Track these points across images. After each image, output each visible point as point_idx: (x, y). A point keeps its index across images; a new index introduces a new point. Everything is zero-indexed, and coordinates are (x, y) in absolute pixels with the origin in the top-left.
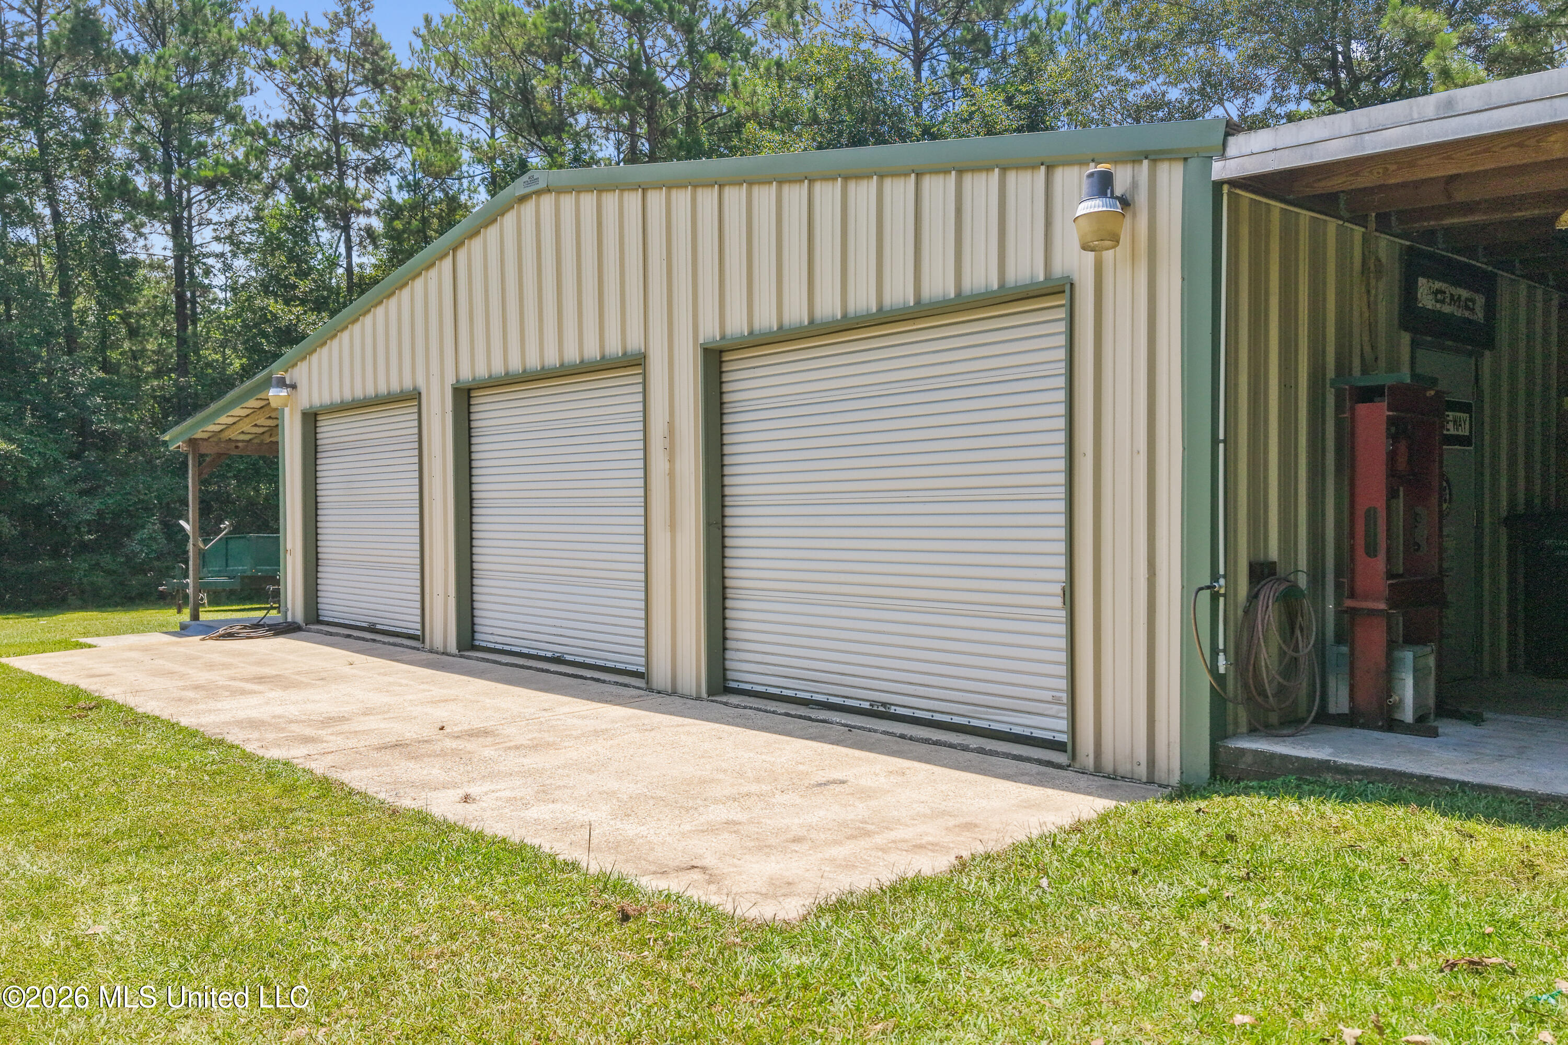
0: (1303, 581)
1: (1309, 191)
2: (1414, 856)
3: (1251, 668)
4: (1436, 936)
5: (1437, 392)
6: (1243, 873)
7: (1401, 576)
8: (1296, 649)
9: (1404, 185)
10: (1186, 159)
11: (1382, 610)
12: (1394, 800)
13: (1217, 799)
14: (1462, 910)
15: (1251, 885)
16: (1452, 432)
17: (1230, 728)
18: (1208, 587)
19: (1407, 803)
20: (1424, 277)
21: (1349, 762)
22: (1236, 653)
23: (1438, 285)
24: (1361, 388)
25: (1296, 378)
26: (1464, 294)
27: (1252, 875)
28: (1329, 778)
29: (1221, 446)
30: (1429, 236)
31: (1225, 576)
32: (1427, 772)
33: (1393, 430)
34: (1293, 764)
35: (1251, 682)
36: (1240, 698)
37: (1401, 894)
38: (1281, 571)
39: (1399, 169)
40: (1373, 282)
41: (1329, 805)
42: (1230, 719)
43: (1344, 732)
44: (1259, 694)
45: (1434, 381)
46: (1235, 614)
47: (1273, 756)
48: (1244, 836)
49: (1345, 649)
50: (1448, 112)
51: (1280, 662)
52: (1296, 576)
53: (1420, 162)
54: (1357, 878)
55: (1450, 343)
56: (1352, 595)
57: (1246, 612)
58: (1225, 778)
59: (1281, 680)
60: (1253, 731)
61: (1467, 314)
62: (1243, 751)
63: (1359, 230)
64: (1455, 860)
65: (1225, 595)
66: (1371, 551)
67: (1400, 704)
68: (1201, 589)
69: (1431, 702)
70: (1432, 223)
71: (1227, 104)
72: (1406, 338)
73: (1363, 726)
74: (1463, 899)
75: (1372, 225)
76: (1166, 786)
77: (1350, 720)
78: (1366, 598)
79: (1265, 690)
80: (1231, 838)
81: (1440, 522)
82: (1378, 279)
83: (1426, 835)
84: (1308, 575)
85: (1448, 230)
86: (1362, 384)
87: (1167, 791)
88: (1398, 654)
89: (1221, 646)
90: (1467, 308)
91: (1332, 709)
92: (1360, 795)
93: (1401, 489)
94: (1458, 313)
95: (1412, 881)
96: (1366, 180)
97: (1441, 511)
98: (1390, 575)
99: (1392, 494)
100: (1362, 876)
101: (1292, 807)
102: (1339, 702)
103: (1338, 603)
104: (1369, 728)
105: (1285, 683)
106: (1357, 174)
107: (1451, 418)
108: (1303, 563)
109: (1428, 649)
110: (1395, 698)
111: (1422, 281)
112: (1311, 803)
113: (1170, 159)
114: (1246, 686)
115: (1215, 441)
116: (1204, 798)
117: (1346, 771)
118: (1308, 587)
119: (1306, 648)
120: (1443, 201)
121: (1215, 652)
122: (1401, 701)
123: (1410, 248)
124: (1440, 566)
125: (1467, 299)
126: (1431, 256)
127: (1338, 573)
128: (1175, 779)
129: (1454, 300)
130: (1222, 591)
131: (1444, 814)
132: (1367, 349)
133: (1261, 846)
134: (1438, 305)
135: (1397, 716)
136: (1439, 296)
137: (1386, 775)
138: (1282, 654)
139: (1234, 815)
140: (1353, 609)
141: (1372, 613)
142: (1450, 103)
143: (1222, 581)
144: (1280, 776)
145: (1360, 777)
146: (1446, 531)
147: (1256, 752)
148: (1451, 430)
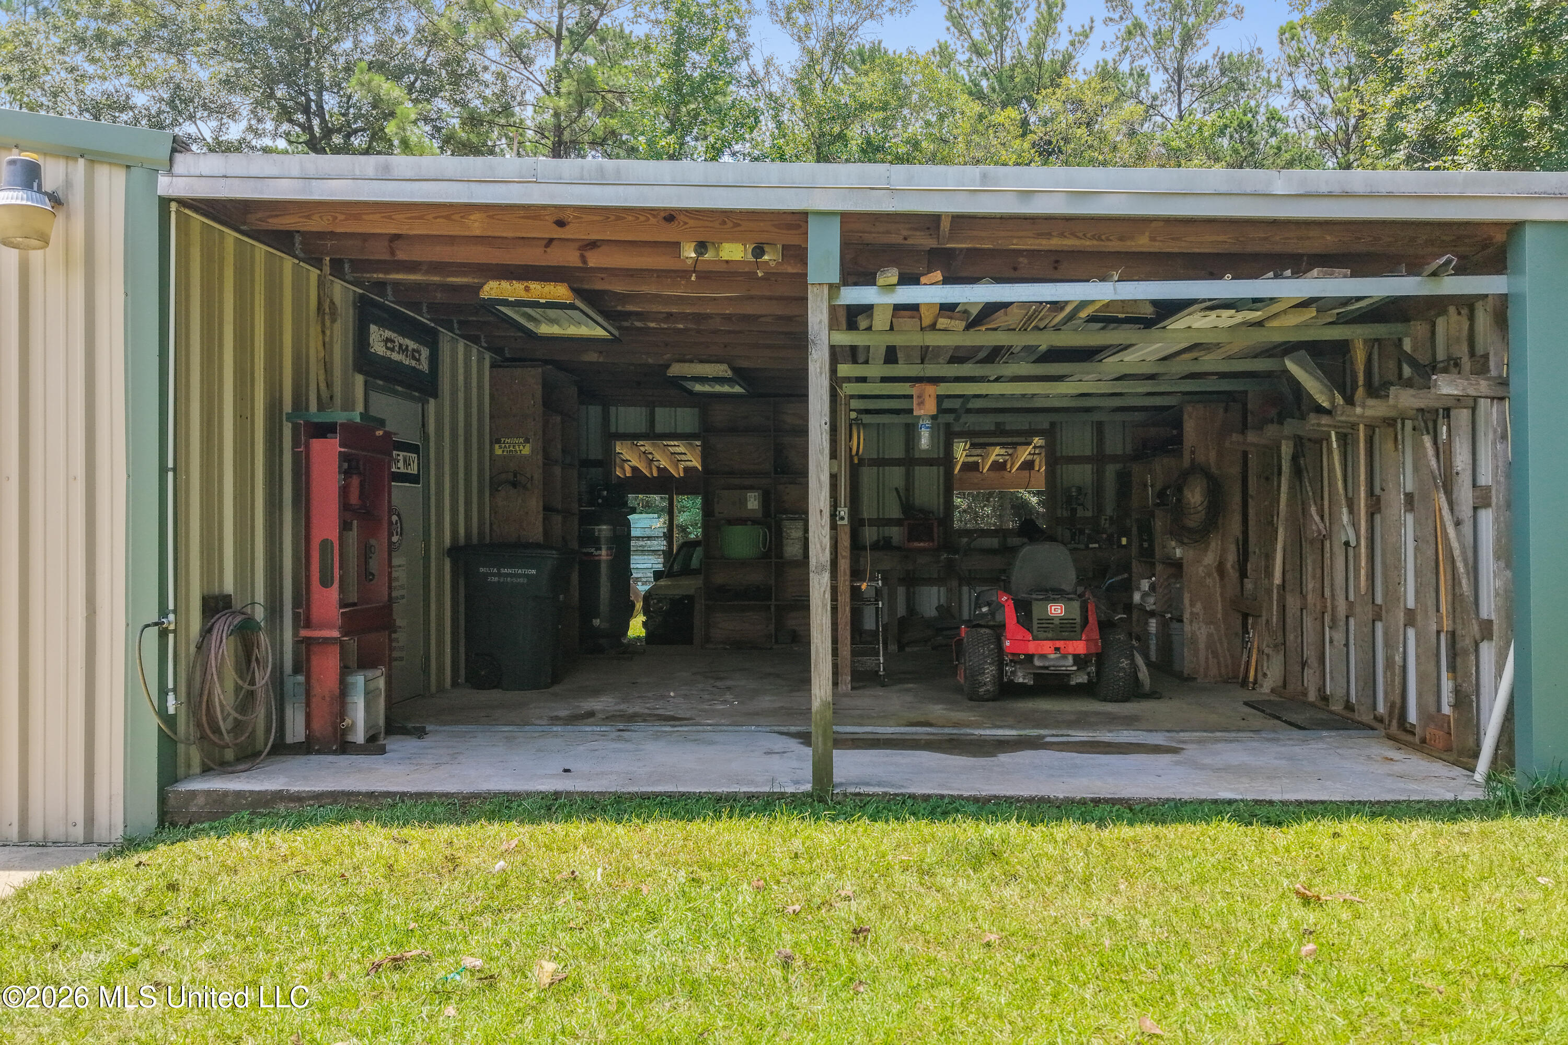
0: (259, 614)
1: (264, 226)
2: (355, 869)
3: (204, 704)
4: (365, 943)
5: (385, 432)
6: (183, 922)
7: (354, 604)
8: (252, 682)
9: (353, 235)
10: (128, 167)
11: (335, 639)
12: (341, 819)
13: (162, 848)
14: (392, 913)
15: (190, 933)
16: (402, 470)
17: (181, 771)
18: (156, 624)
19: (351, 820)
20: (375, 324)
21: (302, 789)
22: (189, 694)
23: (388, 334)
24: (317, 424)
25: (253, 408)
26: (412, 345)
27: (192, 922)
28: (282, 808)
29: (170, 475)
30: (380, 286)
31: (175, 611)
32: (372, 789)
33: (346, 465)
34: (246, 799)
35: (204, 719)
36: (192, 738)
37: (339, 910)
38: (237, 604)
39: (346, 220)
40: (328, 323)
41: (279, 834)
42: (181, 760)
43: (302, 759)
44: (214, 732)
45: (382, 423)
46: (188, 649)
47: (226, 793)
48: (187, 884)
49: (301, 678)
50: (385, 176)
51: (237, 696)
52: (253, 610)
53: (364, 217)
54: (299, 903)
55: (400, 389)
56: (308, 625)
57: (199, 647)
58: (173, 825)
59: (237, 715)
60: (205, 771)
61: (413, 363)
62: (194, 794)
63: (315, 273)
64: (390, 867)
65: (175, 631)
66: (326, 582)
67: (351, 728)
68: (147, 626)
69: (382, 722)
70: (381, 276)
71: (198, 122)
72: (359, 380)
73: (319, 752)
74: (394, 902)
75: (327, 269)
76: (105, 845)
77: (307, 748)
78: (321, 627)
79: (219, 728)
80: (173, 887)
81: (390, 555)
82: (333, 321)
83: (367, 847)
84: (266, 609)
85: (396, 284)
86: (316, 420)
87: (105, 850)
88: (351, 679)
89: (171, 685)
90: (414, 358)
91: (289, 740)
92: (311, 820)
93: (355, 522)
94: (407, 362)
95: (351, 895)
96: (316, 224)
97: (390, 543)
98: (343, 605)
99: (345, 526)
100: (304, 900)
101: (241, 842)
102: (296, 731)
103: (295, 634)
104: (325, 753)
105: (240, 717)
106: (308, 217)
107: (401, 458)
108: (260, 596)
109: (378, 672)
110: (348, 721)
111: (373, 328)
112: (261, 836)
113: (110, 164)
114: (199, 725)
115: (163, 470)
116: (148, 849)
117: (298, 798)
118: (266, 618)
119: (262, 678)
120: (386, 257)
121: (163, 692)
122: (354, 724)
123: (362, 296)
124: (390, 594)
125: (414, 350)
126: (382, 307)
127: (296, 604)
128: (118, 834)
129: (403, 349)
130: (172, 627)
131: (384, 826)
132: (323, 386)
133: (205, 891)
134: (389, 353)
135: (350, 738)
136: (389, 345)
137: (334, 797)
138: (238, 688)
139: (179, 862)
140: (309, 638)
141: (326, 641)
142: (387, 168)
143: (171, 617)
144: (232, 813)
145: (311, 802)
146: (395, 562)
147: (208, 793)
148: (400, 467)
